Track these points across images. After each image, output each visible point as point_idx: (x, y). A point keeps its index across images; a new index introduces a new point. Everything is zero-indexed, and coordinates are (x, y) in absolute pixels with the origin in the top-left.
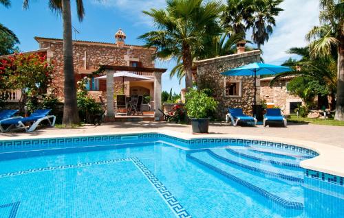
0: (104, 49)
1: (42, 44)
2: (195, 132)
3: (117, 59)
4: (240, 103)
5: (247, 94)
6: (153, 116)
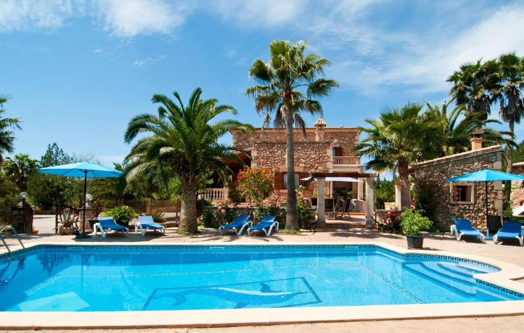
0: (305, 145)
1: (235, 135)
2: (410, 247)
3: (319, 154)
4: (472, 210)
5: (483, 200)
6: (364, 223)
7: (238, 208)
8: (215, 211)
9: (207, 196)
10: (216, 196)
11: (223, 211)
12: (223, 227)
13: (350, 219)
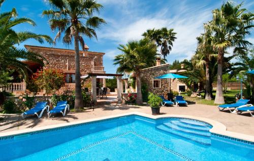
3: (87, 64)
4: (160, 91)
5: (164, 86)
6: (116, 100)
7: (36, 97)
8: (16, 100)
9: (8, 89)
10: (15, 89)
11: (24, 100)
12: (26, 113)
13: (107, 98)
